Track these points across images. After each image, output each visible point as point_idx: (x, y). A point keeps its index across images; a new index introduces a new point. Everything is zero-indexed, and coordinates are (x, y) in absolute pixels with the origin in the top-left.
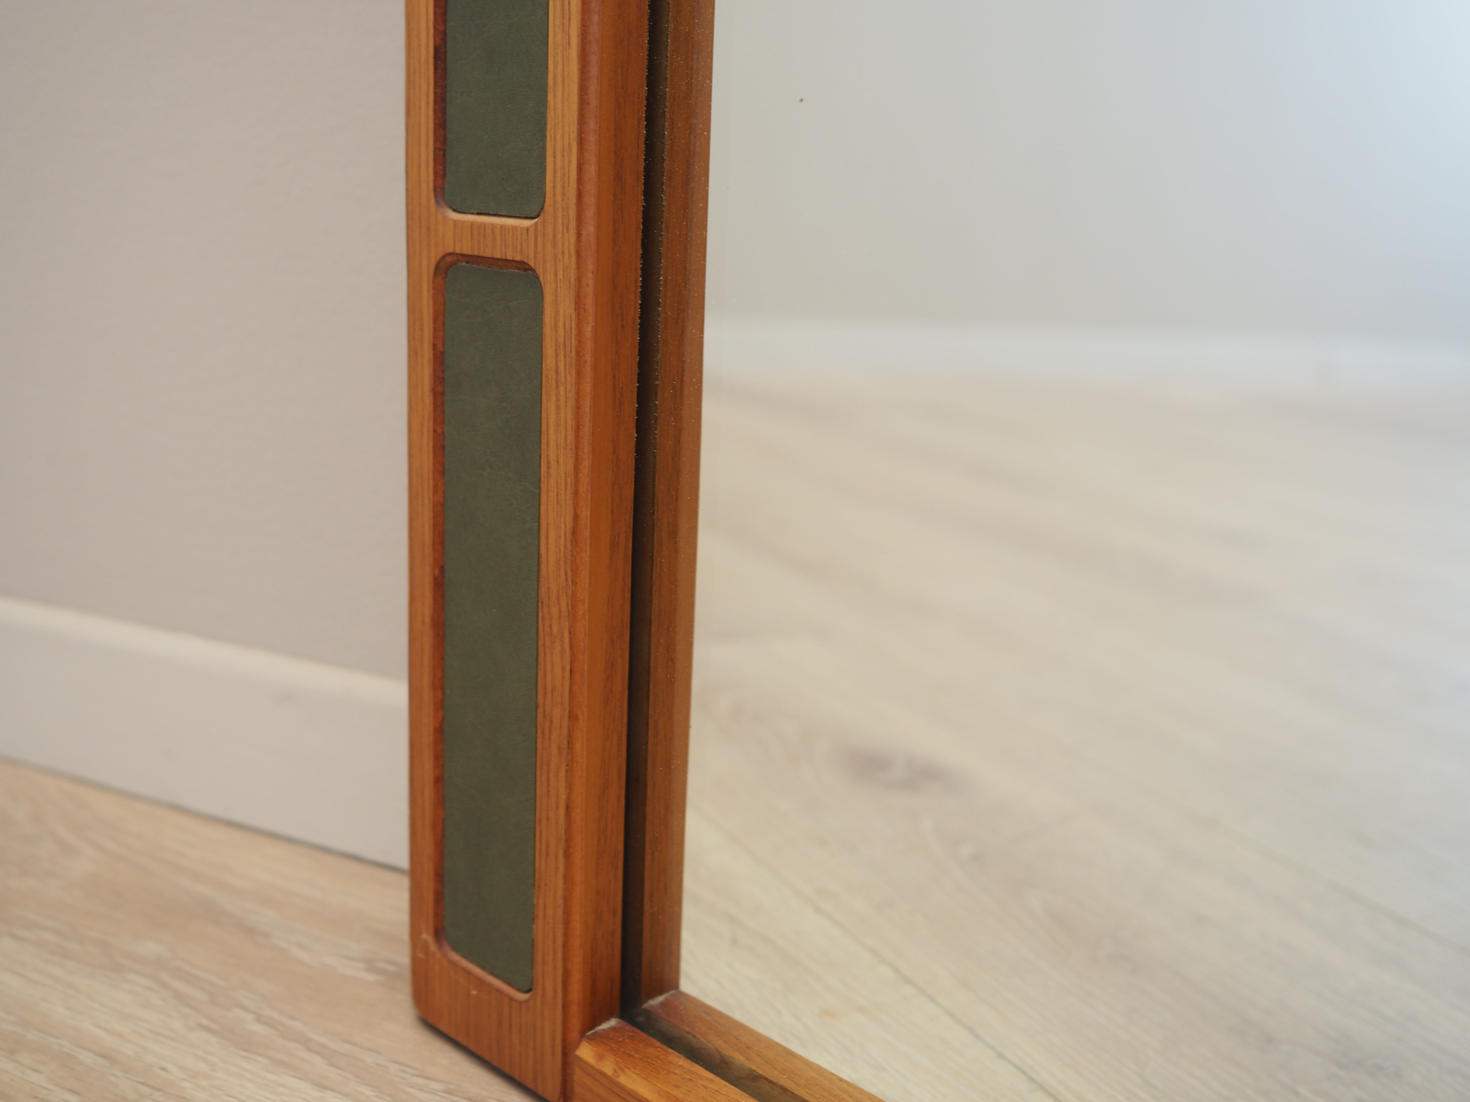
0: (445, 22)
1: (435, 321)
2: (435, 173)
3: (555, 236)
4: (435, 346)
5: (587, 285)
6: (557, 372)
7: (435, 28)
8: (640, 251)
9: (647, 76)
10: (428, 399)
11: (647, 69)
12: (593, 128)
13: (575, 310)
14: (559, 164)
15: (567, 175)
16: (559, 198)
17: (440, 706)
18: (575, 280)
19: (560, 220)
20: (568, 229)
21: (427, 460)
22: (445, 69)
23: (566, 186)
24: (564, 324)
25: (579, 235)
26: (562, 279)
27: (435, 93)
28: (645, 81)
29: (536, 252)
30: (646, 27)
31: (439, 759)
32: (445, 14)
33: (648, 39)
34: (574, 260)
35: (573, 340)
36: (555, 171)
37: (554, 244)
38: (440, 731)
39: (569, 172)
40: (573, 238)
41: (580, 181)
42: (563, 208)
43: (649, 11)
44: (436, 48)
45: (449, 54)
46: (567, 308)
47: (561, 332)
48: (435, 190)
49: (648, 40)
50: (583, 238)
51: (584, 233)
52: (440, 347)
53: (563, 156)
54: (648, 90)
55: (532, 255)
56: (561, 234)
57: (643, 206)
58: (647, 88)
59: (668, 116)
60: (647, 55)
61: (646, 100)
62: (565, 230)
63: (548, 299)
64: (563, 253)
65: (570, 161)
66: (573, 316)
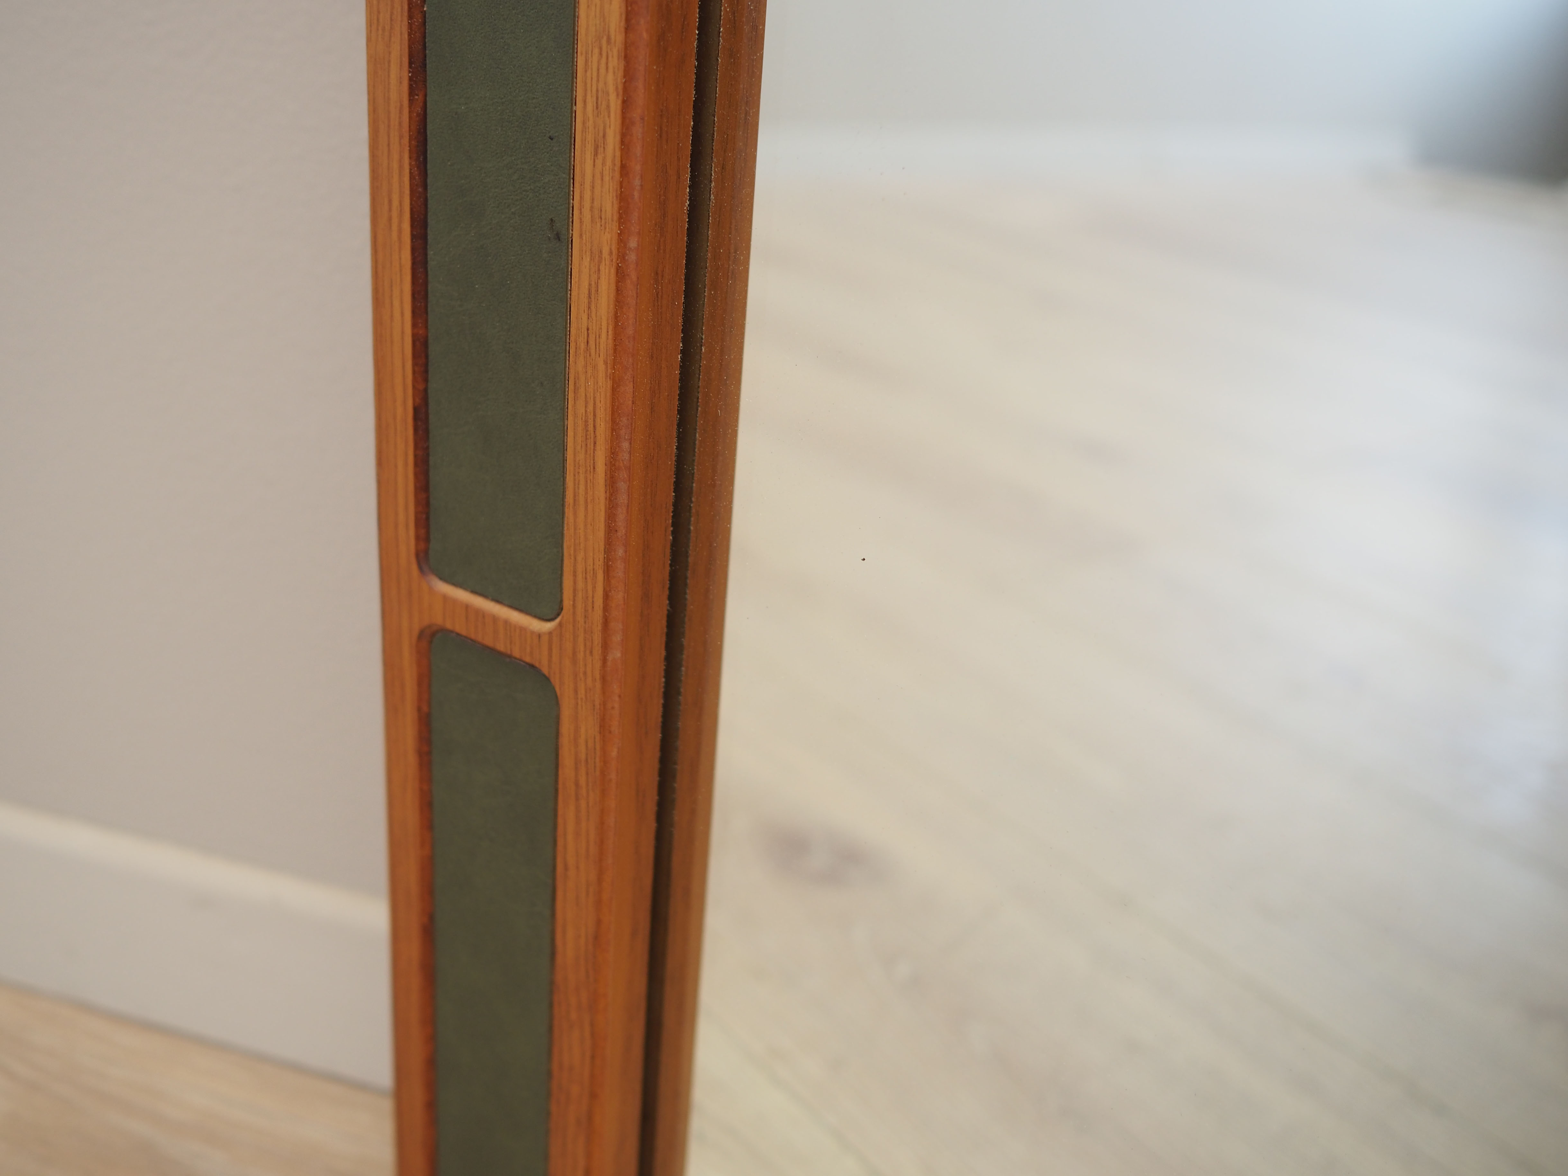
0: (426, 380)
1: (420, 684)
2: (417, 538)
3: (574, 653)
4: (419, 709)
5: (613, 708)
6: (577, 784)
7: (414, 387)
8: (664, 653)
9: (675, 482)
10: (412, 759)
11: (674, 474)
12: (621, 555)
13: (600, 733)
14: (580, 585)
15: (590, 599)
16: (580, 619)
17: (432, 1039)
18: (600, 704)
19: (581, 639)
20: (591, 652)
21: (412, 817)
22: (427, 431)
23: (590, 611)
24: (587, 742)
25: (604, 661)
26: (584, 697)
27: (415, 456)
28: (672, 487)
29: (550, 661)
30: (675, 434)
31: (432, 1086)
32: (426, 371)
33: (677, 444)
34: (598, 685)
35: (597, 760)
36: (575, 590)
37: (574, 661)
38: (431, 1063)
39: (593, 597)
40: (598, 665)
41: (606, 608)
42: (585, 630)
43: (678, 416)
44: (416, 410)
45: (431, 417)
46: (589, 728)
47: (582, 748)
48: (417, 555)
49: (676, 446)
50: (609, 663)
51: (610, 658)
52: (425, 709)
53: (586, 578)
54: (676, 496)
55: (545, 662)
56: (582, 654)
57: (668, 610)
58: (674, 494)
59: (693, 511)
60: (675, 461)
61: (673, 505)
62: (588, 652)
63: (566, 713)
64: (585, 673)
65: (594, 587)
66: (598, 738)
